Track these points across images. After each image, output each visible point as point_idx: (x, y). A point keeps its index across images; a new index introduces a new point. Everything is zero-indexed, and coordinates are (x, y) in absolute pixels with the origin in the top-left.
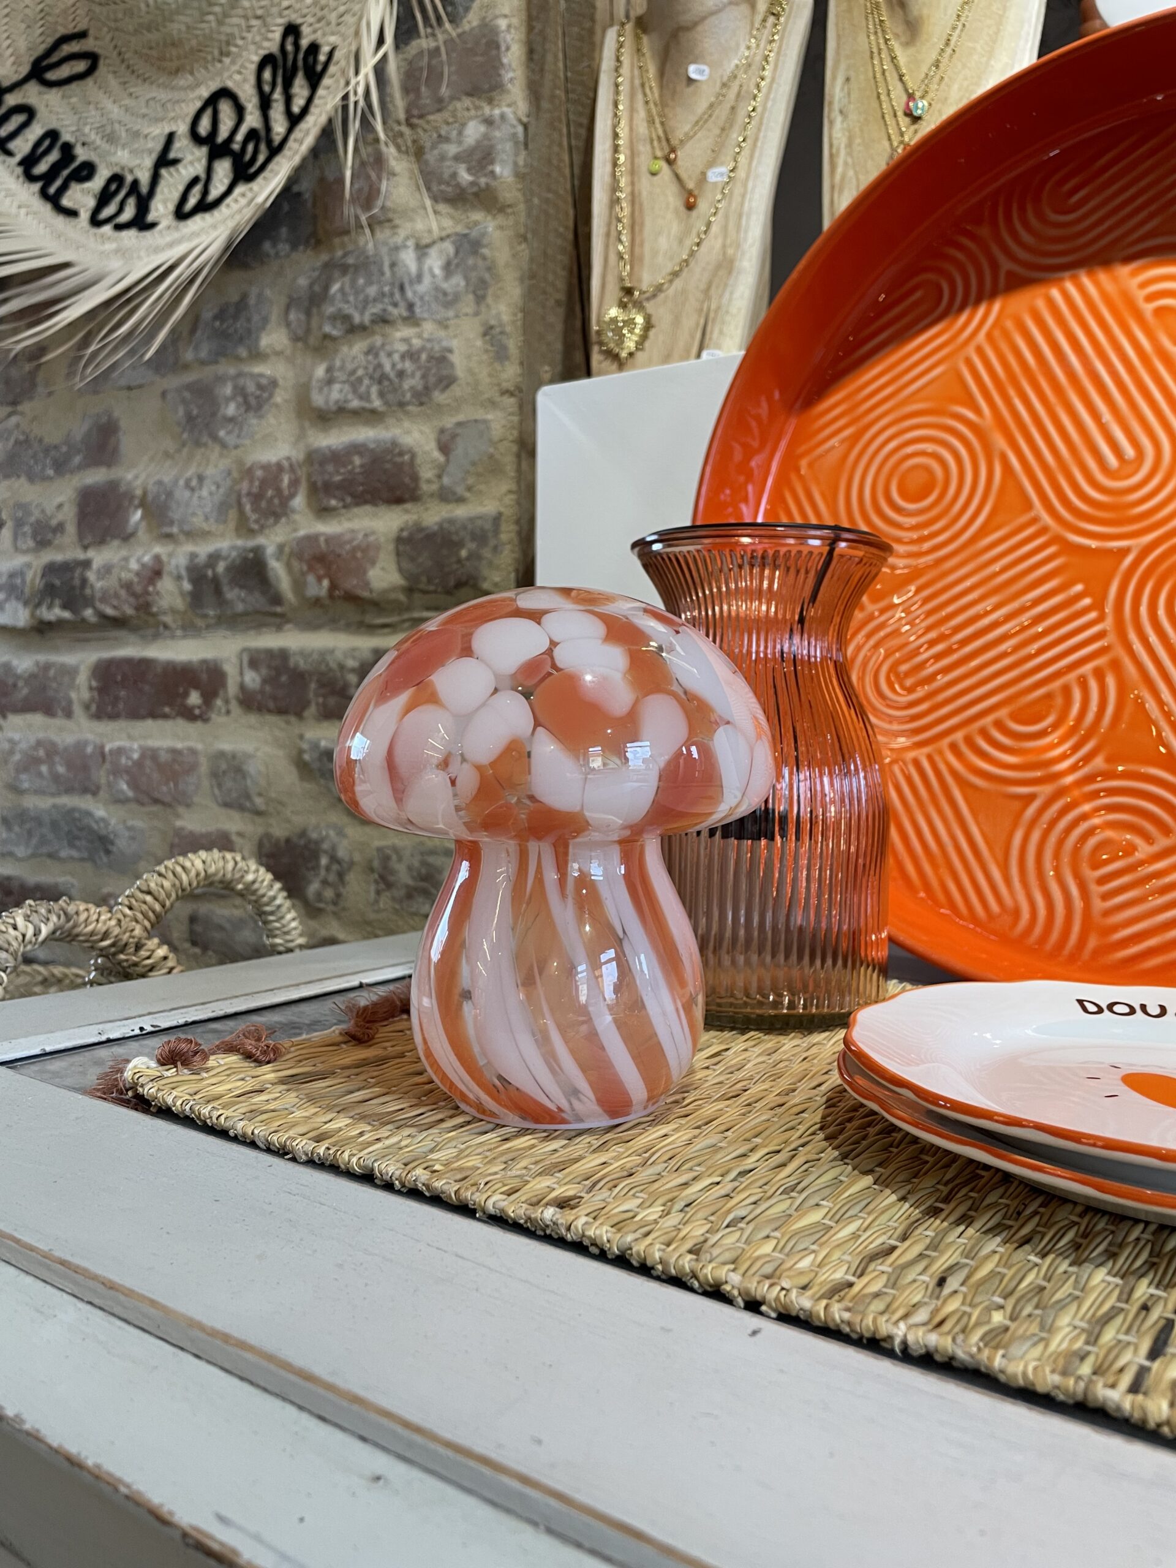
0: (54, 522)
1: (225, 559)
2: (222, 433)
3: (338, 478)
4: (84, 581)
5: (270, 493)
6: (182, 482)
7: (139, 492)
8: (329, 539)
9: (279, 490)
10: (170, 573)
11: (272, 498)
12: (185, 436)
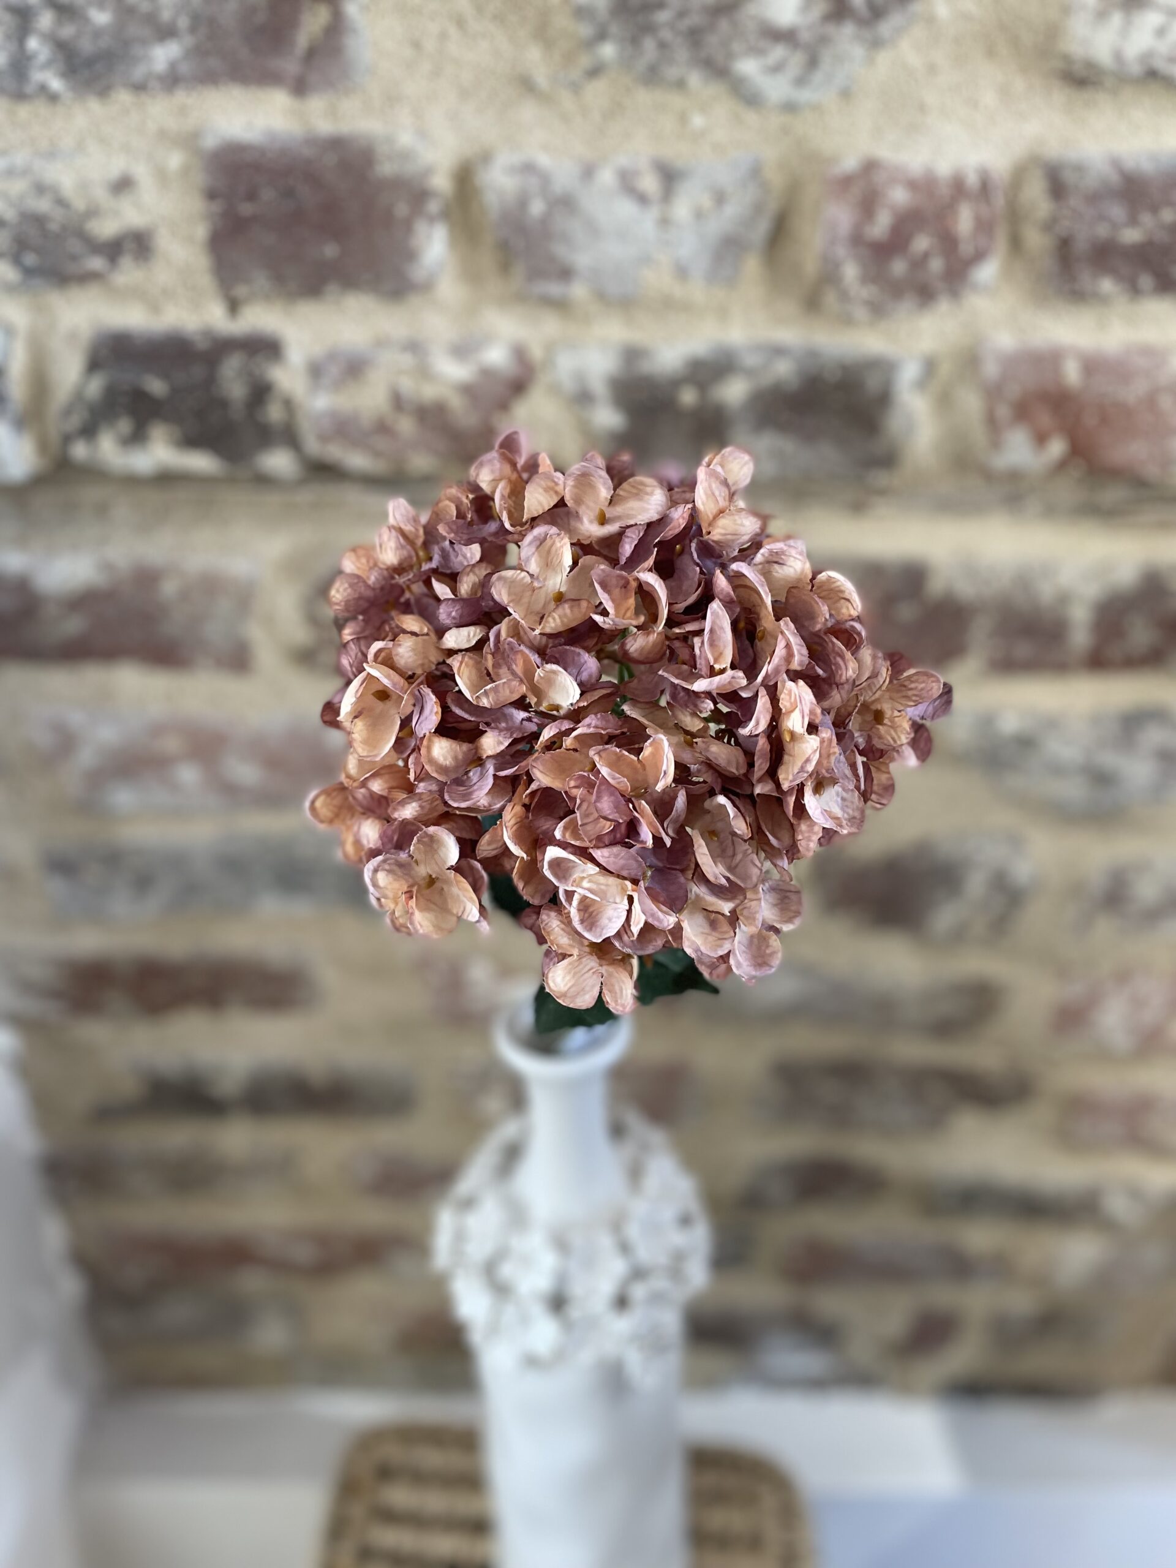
0: (106, 228)
1: (750, 373)
2: (748, 67)
3: (1131, 236)
4: (261, 392)
5: (922, 243)
6: (607, 177)
7: (441, 182)
8: (1092, 365)
9: (948, 242)
10: (555, 390)
11: (926, 256)
12: (608, 51)
